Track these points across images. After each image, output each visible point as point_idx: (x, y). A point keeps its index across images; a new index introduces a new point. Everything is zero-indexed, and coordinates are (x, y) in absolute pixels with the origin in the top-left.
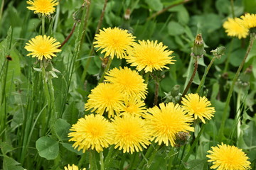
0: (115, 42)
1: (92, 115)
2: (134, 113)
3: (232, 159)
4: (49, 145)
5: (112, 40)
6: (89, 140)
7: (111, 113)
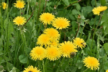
0: (47, 18)
1: (38, 46)
2: (55, 45)
3: (92, 62)
4: (24, 58)
5: (46, 18)
6: (37, 56)
7: (46, 45)
